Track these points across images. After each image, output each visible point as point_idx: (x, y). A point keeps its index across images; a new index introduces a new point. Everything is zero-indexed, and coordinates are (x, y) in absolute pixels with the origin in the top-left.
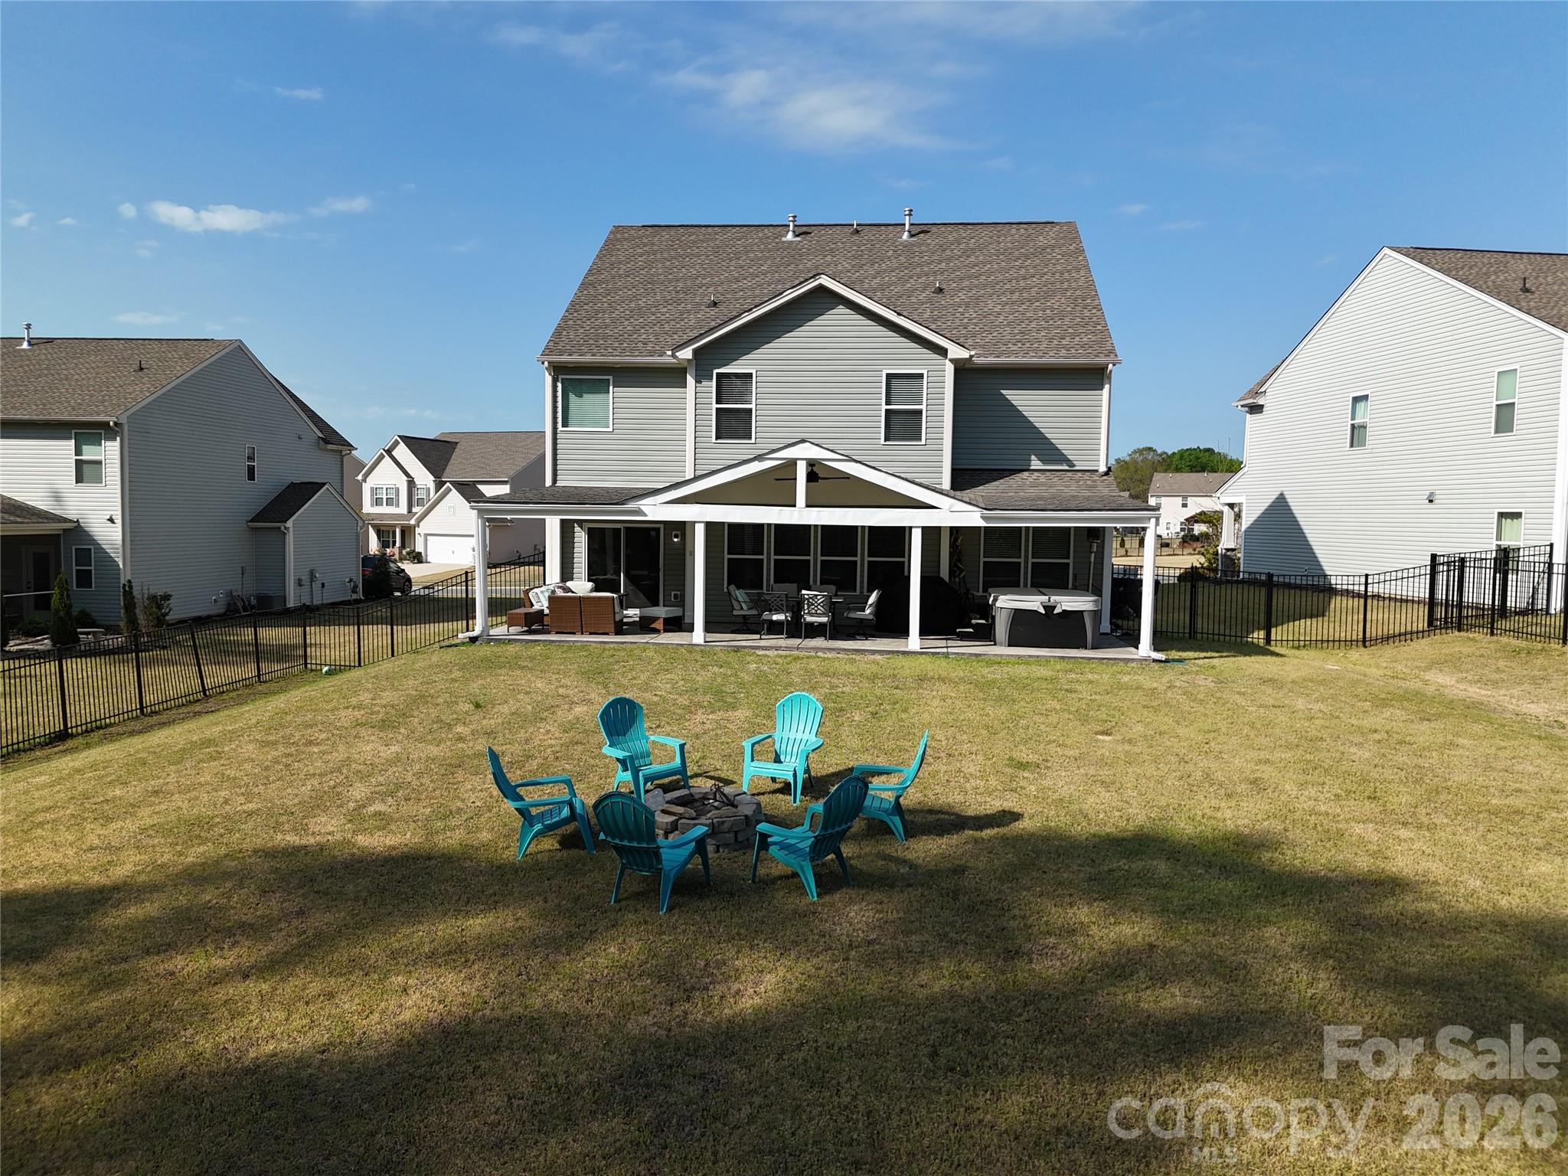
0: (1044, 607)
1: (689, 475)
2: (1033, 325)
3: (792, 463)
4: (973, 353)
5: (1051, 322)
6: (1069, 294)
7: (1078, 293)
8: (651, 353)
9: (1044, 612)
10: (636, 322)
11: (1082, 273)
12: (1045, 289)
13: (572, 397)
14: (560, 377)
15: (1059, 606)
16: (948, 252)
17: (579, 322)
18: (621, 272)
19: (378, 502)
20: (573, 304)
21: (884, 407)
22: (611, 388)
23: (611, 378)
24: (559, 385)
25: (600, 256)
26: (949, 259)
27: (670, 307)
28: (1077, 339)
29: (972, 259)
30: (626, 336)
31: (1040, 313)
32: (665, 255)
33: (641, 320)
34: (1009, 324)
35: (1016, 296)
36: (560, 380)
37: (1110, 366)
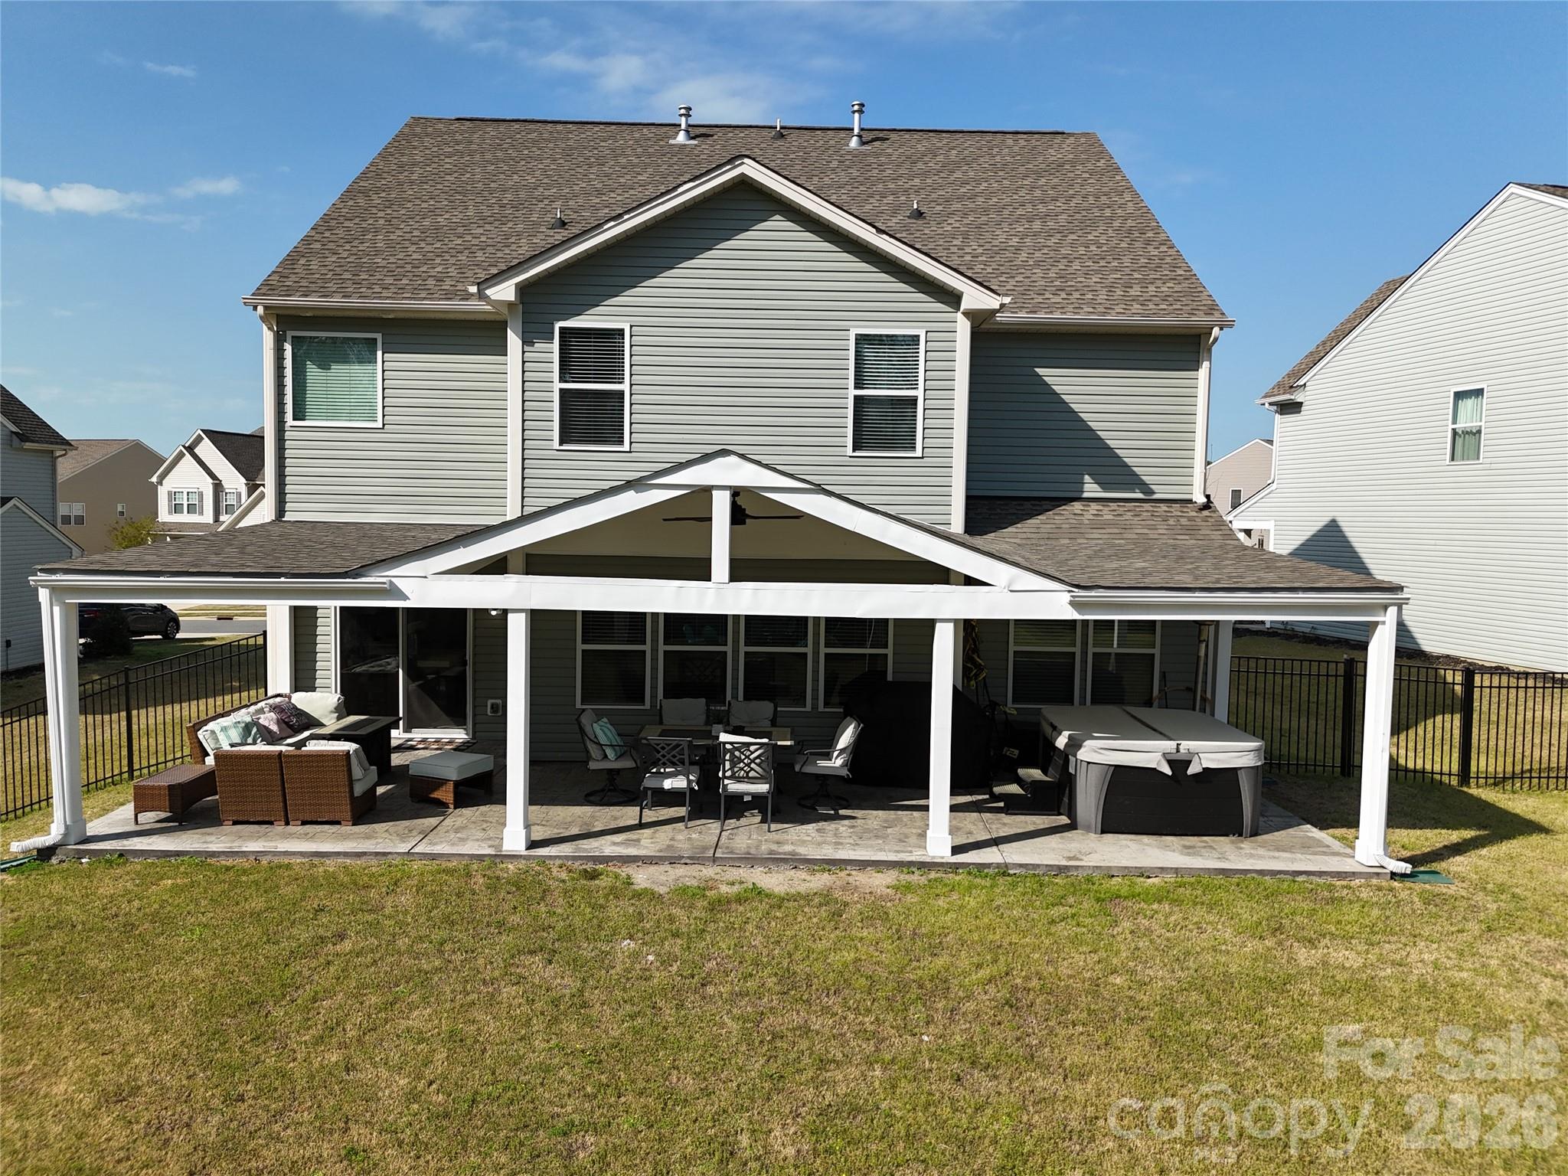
0: (1170, 762)
2: (1076, 265)
3: (704, 493)
4: (1007, 300)
5: (1102, 263)
6: (1116, 224)
7: (1130, 223)
8: (448, 296)
9: (1169, 773)
10: (429, 248)
11: (1127, 197)
12: (1078, 216)
13: (312, 371)
14: (290, 334)
15: (1195, 760)
16: (920, 165)
17: (331, 246)
18: (414, 177)
19: (177, 509)
20: (326, 219)
21: (853, 392)
22: (379, 353)
23: (379, 336)
24: (288, 348)
25: (384, 155)
26: (924, 174)
27: (487, 227)
28: (1152, 288)
29: (958, 174)
30: (409, 267)
31: (1082, 250)
32: (489, 156)
33: (438, 245)
34: (1037, 264)
35: (1037, 225)
36: (289, 339)
37: (1216, 331)
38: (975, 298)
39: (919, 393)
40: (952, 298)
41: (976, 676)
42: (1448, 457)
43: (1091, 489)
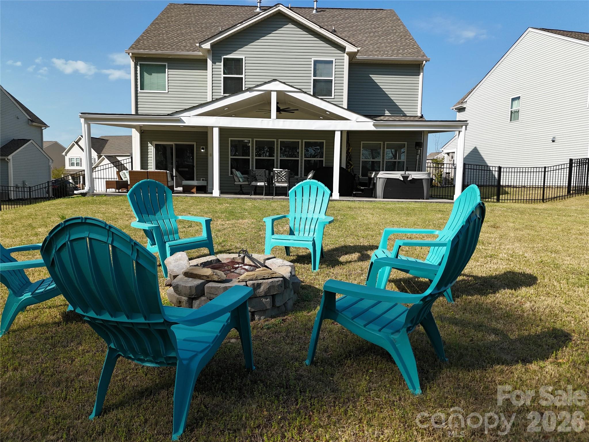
0: (403, 177)
1: (209, 99)
2: (383, 45)
3: (269, 93)
4: (359, 49)
5: (391, 44)
6: (397, 34)
7: (401, 34)
8: (188, 51)
9: (402, 180)
10: (180, 39)
11: (401, 27)
12: (385, 32)
13: (146, 75)
14: (139, 63)
15: (410, 176)
16: (336, 18)
17: (149, 38)
18: (173, 20)
19: (72, 164)
20: (147, 31)
21: (313, 78)
22: (167, 70)
23: (166, 64)
24: (139, 67)
25: (162, 13)
26: (337, 21)
27: (198, 33)
28: (406, 51)
29: (348, 21)
30: (175, 43)
31: (385, 41)
32: (196, 14)
33: (183, 38)
34: (371, 44)
35: (372, 34)
36: (139, 64)
37: (424, 62)
38: (350, 48)
39: (333, 78)
40: (342, 49)
41: (350, 167)
42: (509, 120)
43: (387, 113)
